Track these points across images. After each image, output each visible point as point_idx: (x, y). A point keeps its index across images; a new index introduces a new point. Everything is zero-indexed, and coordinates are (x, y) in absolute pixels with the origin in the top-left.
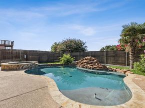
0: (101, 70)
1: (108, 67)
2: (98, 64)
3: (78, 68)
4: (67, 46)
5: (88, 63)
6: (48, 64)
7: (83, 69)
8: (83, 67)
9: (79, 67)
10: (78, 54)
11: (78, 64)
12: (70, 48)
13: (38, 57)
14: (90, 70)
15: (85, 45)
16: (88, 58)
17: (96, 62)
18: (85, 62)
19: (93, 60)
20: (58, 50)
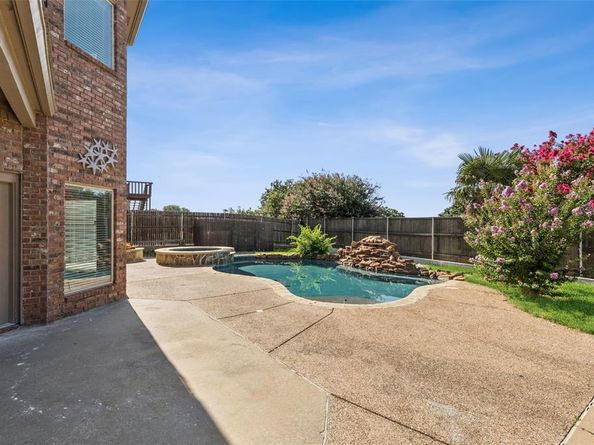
0: (399, 273)
1: (418, 266)
2: (395, 259)
3: (343, 267)
4: (314, 198)
5: (368, 254)
6: (257, 254)
7: (356, 270)
8: (354, 266)
9: (345, 264)
10: (350, 223)
11: (342, 257)
12: (324, 205)
13: (228, 233)
14: (372, 273)
15: (374, 195)
16: (371, 239)
17: (391, 253)
18: (362, 252)
19: (384, 247)
20: (284, 210)
